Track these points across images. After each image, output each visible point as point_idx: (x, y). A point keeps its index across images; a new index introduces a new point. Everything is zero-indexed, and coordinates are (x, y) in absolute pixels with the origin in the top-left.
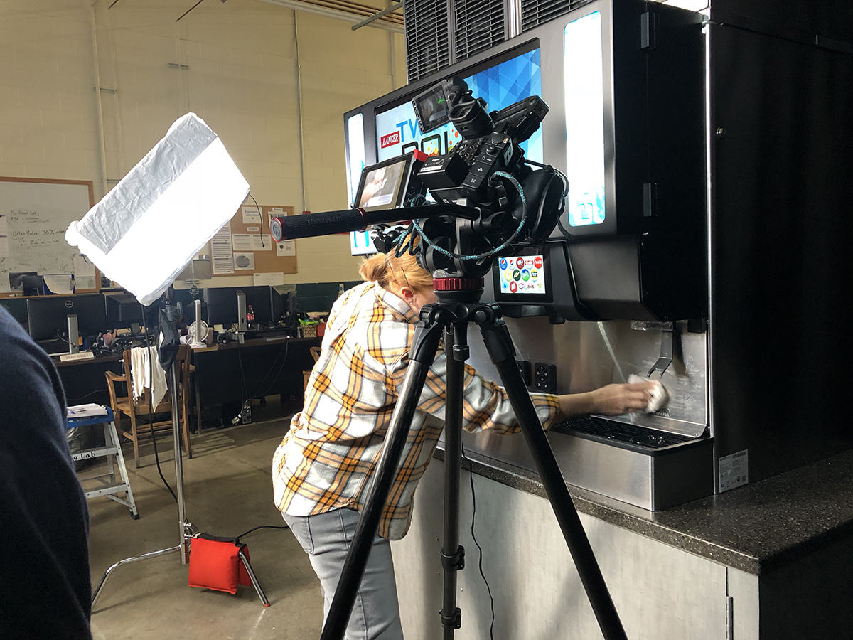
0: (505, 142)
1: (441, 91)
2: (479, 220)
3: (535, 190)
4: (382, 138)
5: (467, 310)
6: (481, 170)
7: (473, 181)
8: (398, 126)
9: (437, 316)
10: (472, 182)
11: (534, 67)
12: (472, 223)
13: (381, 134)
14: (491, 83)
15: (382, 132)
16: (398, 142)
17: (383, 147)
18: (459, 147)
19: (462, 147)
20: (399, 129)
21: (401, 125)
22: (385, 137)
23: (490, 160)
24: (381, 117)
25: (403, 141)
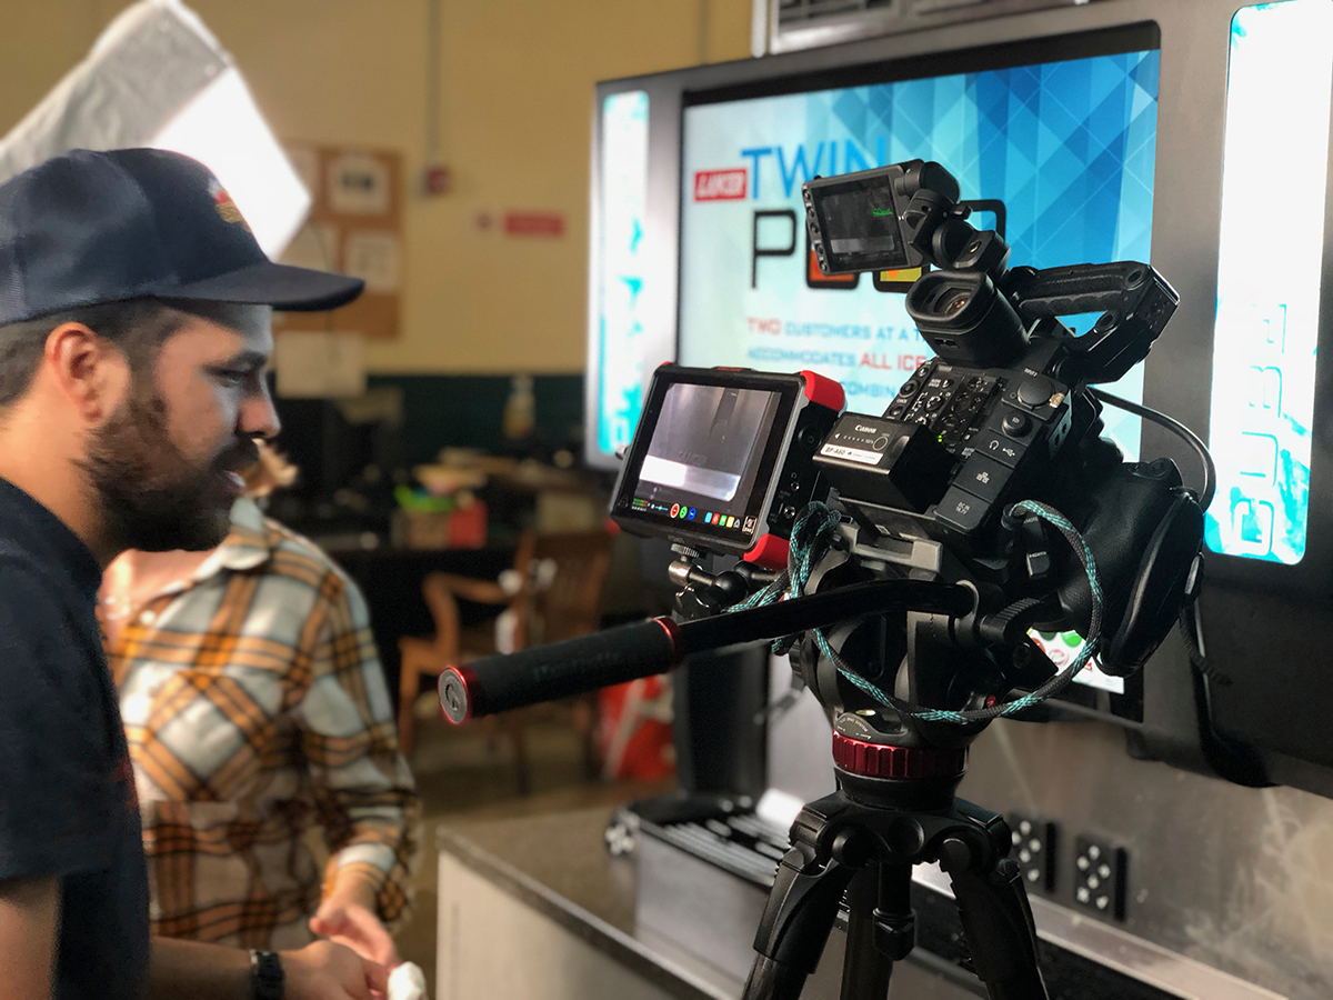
0: (1054, 405)
1: (885, 190)
2: (971, 617)
3: (1125, 533)
4: (698, 176)
5: (922, 835)
6: (984, 477)
7: (963, 508)
8: (746, 153)
9: (839, 843)
10: (961, 510)
11: (1141, 100)
12: (951, 622)
13: (696, 162)
14: (1017, 109)
15: (697, 161)
16: (742, 196)
17: (698, 199)
18: (928, 380)
19: (934, 383)
20: (748, 163)
21: (756, 154)
22: (709, 174)
23: (1010, 453)
24: (700, 117)
25: (756, 195)
